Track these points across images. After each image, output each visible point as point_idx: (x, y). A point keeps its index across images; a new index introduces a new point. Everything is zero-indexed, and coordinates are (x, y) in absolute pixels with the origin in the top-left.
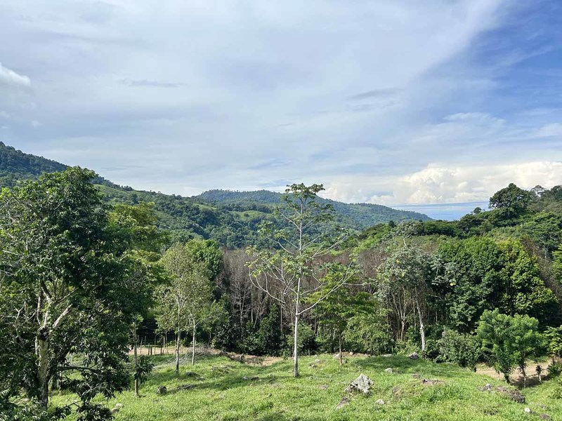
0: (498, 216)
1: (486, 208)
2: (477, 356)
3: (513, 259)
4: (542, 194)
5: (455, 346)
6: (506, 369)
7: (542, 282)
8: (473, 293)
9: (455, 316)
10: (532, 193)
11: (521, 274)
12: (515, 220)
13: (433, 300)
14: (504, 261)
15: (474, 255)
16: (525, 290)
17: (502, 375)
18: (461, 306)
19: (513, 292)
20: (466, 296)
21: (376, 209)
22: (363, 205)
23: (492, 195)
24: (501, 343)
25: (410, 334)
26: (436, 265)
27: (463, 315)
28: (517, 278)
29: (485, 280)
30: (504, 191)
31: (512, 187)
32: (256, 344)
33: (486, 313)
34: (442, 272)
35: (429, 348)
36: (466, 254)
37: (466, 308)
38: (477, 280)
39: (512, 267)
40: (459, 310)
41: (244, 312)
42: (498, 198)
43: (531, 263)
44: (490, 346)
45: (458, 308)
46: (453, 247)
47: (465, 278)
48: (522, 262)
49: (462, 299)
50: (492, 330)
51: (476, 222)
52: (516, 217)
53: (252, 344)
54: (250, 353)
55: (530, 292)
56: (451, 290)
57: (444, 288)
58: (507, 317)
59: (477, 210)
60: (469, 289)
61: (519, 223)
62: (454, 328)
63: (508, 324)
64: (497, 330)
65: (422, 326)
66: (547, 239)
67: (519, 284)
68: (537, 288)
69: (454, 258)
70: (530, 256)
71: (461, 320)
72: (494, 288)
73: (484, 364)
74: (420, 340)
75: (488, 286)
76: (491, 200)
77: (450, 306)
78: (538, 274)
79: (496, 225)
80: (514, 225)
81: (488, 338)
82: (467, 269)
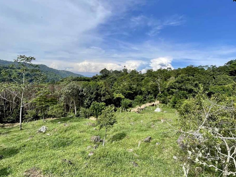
0: (101, 77)
1: (99, 74)
2: (90, 114)
3: (101, 87)
4: (112, 72)
5: (84, 112)
6: (97, 117)
7: (108, 94)
8: (91, 97)
9: (85, 104)
10: (110, 71)
11: (103, 91)
12: (105, 78)
13: (79, 99)
14: (99, 88)
15: (92, 86)
16: (104, 96)
17: (96, 119)
18: (87, 101)
19: (101, 96)
20: (89, 98)
21: (68, 72)
22: (64, 71)
23: (100, 71)
24: (96, 110)
25: (72, 111)
26: (80, 89)
27: (87, 103)
28: (102, 93)
29: (94, 93)
30: (103, 70)
31: (105, 69)
32: (12, 119)
33: (93, 102)
34: (82, 91)
35: (77, 114)
36: (90, 86)
37: (88, 101)
38: (92, 93)
39: (101, 90)
40: (86, 102)
41: (5, 108)
42: (102, 72)
43: (106, 89)
44: (94, 111)
45: (86, 101)
46: (86, 84)
47: (89, 93)
48: (104, 88)
49: (87, 99)
50: (94, 107)
51: (96, 78)
52: (106, 77)
53: (10, 119)
54: (8, 123)
55: (105, 96)
56: (85, 96)
57: (82, 96)
58: (98, 103)
59: (97, 75)
60: (90, 96)
61: (106, 79)
62: (85, 107)
63: (98, 105)
64: (95, 107)
65: (75, 107)
66: (111, 83)
67: (102, 94)
68: (107, 95)
69: (86, 87)
70: (106, 86)
71: (87, 105)
72: (96, 95)
73: (92, 116)
74: (75, 112)
75: (95, 95)
76: (100, 72)
77: (84, 101)
78: (107, 91)
79: (101, 79)
80: (105, 79)
81: (93, 109)
82: (90, 90)
